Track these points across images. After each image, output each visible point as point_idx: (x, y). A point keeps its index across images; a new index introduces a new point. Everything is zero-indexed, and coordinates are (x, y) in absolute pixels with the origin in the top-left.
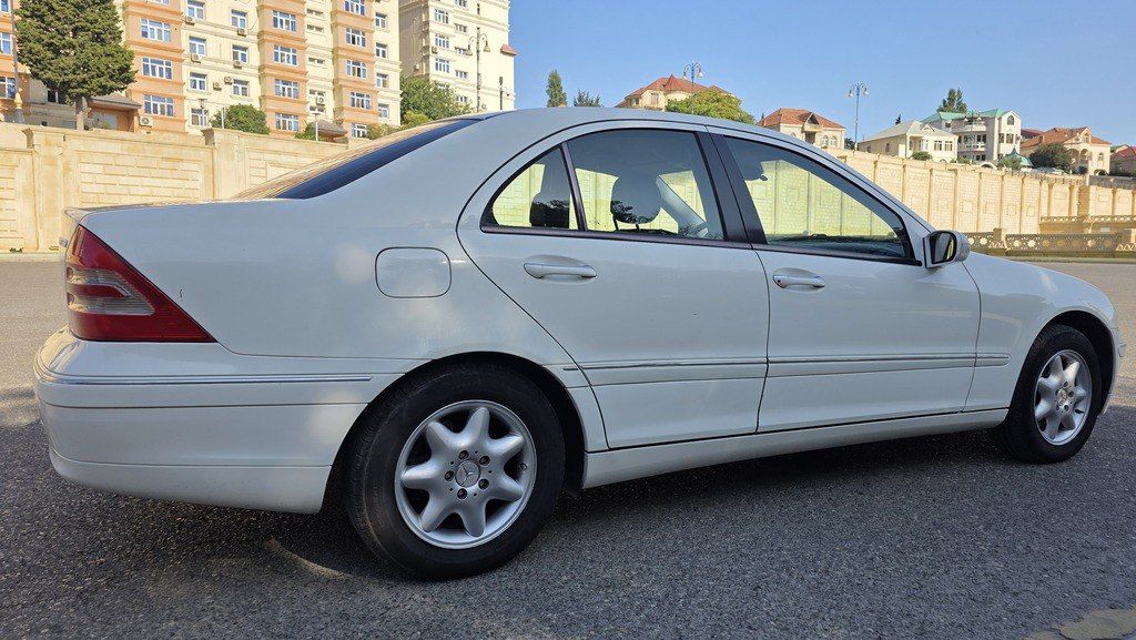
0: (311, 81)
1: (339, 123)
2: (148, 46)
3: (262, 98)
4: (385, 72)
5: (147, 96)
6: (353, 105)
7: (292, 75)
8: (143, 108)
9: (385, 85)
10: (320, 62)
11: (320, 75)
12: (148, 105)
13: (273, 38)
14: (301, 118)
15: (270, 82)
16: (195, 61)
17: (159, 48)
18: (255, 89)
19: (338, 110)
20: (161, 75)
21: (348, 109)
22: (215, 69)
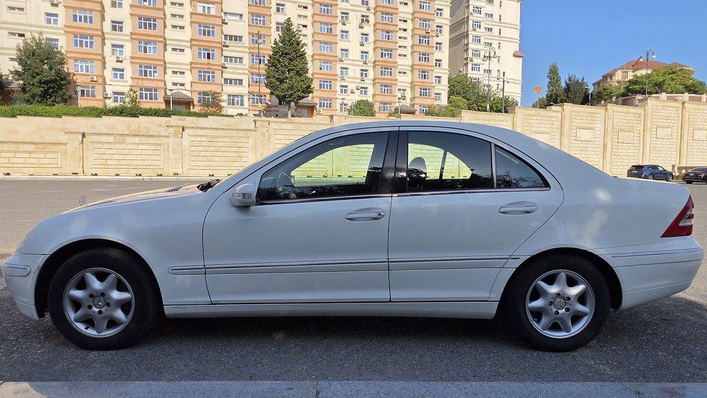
0: (399, 84)
1: (413, 105)
2: (322, 74)
3: (374, 95)
4: (440, 75)
5: (320, 99)
6: (421, 95)
7: (389, 82)
8: (318, 105)
9: (439, 82)
10: (404, 73)
11: (404, 80)
12: (320, 103)
13: (380, 63)
14: (393, 105)
15: (378, 86)
16: (343, 79)
17: (328, 75)
18: (371, 91)
19: (413, 98)
20: (327, 88)
21: (418, 98)
22: (352, 82)
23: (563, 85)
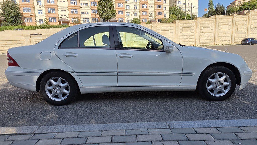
0: (149, 11)
1: (155, 19)
2: (119, 8)
3: (140, 16)
4: (165, 6)
5: (119, 18)
6: (158, 15)
7: (146, 10)
9: (165, 9)
10: (151, 6)
11: (151, 9)
12: (119, 20)
13: (142, 3)
14: (147, 19)
15: (141, 12)
16: (127, 10)
17: (121, 8)
18: (138, 14)
19: (155, 16)
20: (121, 14)
21: (157, 16)
22: (131, 11)
23: (215, 8)
